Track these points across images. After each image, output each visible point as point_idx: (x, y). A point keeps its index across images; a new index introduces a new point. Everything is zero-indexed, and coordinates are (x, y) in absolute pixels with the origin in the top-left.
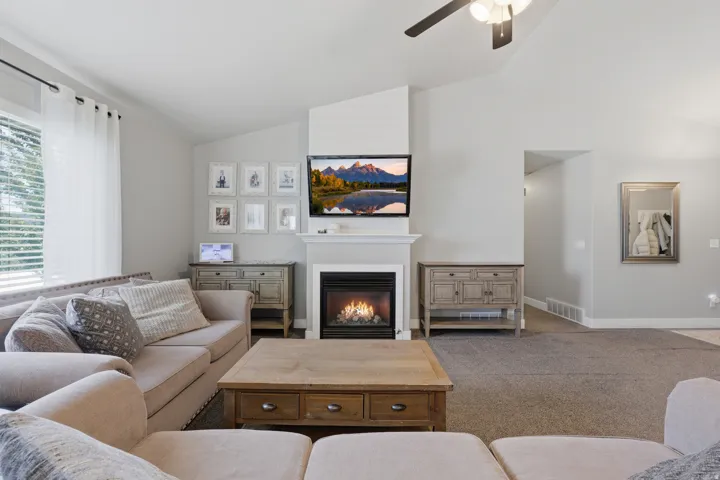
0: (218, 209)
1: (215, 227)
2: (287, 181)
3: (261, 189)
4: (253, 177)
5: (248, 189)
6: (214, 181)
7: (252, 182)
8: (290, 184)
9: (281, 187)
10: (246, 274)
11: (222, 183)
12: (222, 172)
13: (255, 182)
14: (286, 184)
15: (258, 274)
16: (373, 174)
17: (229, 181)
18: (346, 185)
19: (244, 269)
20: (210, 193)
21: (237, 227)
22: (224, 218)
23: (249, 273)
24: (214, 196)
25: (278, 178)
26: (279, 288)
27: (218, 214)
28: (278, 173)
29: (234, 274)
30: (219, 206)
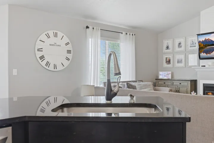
0: (166, 58)
1: (165, 65)
2: (193, 44)
3: (183, 48)
4: (179, 44)
5: (177, 49)
6: (165, 47)
7: (179, 46)
8: (194, 45)
9: (190, 47)
10: (174, 83)
11: (168, 48)
12: (168, 43)
13: (180, 46)
14: (192, 45)
15: (179, 83)
16: (210, 41)
17: (170, 47)
18: (204, 46)
19: (174, 81)
20: (163, 52)
21: (173, 65)
22: (168, 62)
23: (176, 83)
24: (165, 53)
25: (189, 43)
26: (187, 90)
27: (166, 60)
28: (189, 41)
29: (170, 83)
30: (167, 57)
